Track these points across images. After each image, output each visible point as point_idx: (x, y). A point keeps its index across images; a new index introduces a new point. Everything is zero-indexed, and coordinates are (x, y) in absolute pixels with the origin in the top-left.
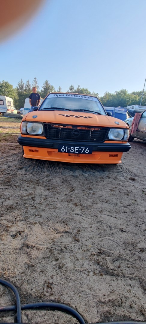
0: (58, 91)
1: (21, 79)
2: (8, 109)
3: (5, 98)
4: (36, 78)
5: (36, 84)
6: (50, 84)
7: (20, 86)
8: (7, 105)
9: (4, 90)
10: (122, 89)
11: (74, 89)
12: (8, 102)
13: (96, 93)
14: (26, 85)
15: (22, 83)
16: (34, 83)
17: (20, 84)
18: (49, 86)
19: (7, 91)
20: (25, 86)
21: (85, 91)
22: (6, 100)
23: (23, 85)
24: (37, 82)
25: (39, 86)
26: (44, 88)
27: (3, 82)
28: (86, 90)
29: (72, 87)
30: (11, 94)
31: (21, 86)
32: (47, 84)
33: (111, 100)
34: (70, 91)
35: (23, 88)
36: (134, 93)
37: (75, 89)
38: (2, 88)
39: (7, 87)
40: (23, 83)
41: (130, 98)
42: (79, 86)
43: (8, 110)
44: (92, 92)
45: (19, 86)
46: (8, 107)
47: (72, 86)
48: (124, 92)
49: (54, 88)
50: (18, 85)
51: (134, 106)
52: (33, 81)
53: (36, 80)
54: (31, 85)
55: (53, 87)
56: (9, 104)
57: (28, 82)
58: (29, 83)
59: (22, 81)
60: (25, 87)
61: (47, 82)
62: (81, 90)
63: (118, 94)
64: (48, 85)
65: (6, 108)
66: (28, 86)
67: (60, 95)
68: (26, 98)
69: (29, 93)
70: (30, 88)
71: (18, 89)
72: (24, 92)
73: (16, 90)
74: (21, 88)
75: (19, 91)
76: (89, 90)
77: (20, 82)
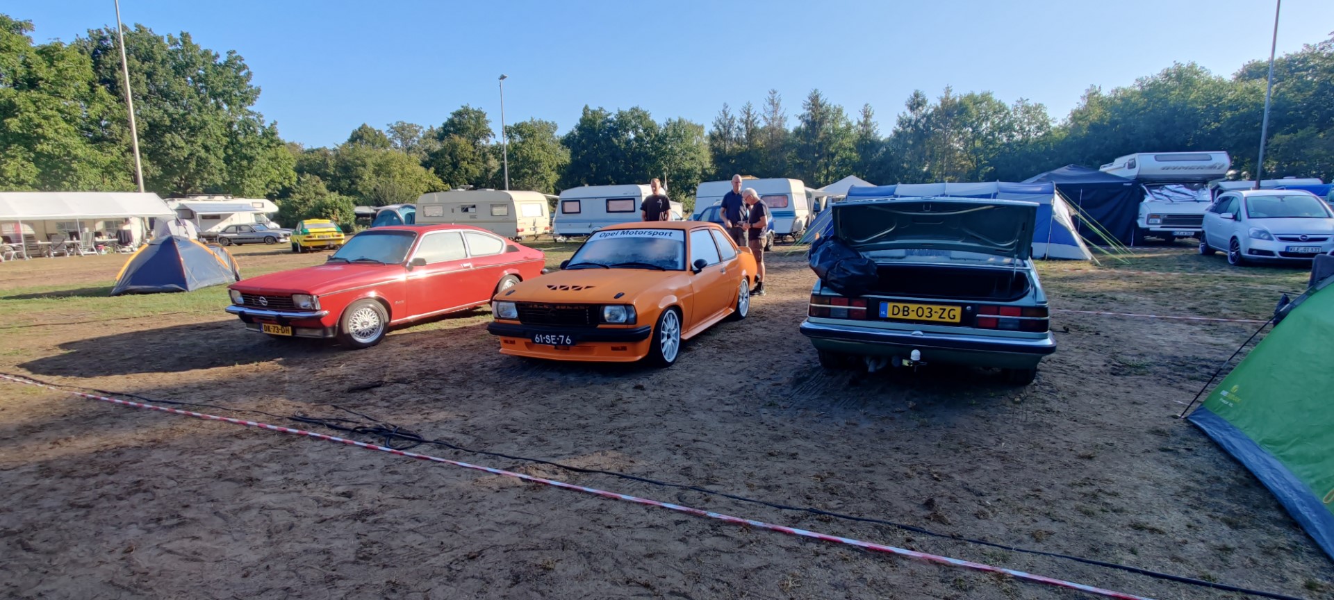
0: (862, 120)
1: (725, 104)
4: (775, 92)
5: (775, 111)
6: (828, 103)
7: (721, 127)
9: (671, 150)
11: (928, 104)
13: (1031, 103)
14: (742, 121)
15: (726, 115)
16: (770, 108)
17: (720, 121)
19: (679, 149)
20: (736, 124)
21: (981, 102)
23: (731, 125)
24: (778, 104)
25: (785, 115)
26: (807, 122)
27: (668, 124)
28: (986, 98)
29: (920, 99)
30: (692, 159)
31: (724, 127)
32: (815, 102)
34: (909, 114)
35: (729, 132)
37: (933, 101)
38: (665, 144)
39: (680, 137)
40: (729, 117)
42: (948, 90)
44: (1010, 104)
45: (718, 128)
47: (917, 95)
48: (1183, 77)
49: (844, 114)
50: (715, 126)
51: (1135, 156)
52: (767, 104)
53: (777, 96)
54: (760, 118)
55: (839, 111)
57: (747, 110)
58: (752, 113)
59: (727, 110)
60: (738, 127)
62: (961, 104)
63: (1152, 92)
64: (821, 106)
66: (746, 123)
69: (750, 146)
70: (755, 128)
71: (713, 138)
72: (735, 146)
73: (707, 142)
74: (725, 134)
75: (716, 145)
76: (996, 97)
77: (722, 113)
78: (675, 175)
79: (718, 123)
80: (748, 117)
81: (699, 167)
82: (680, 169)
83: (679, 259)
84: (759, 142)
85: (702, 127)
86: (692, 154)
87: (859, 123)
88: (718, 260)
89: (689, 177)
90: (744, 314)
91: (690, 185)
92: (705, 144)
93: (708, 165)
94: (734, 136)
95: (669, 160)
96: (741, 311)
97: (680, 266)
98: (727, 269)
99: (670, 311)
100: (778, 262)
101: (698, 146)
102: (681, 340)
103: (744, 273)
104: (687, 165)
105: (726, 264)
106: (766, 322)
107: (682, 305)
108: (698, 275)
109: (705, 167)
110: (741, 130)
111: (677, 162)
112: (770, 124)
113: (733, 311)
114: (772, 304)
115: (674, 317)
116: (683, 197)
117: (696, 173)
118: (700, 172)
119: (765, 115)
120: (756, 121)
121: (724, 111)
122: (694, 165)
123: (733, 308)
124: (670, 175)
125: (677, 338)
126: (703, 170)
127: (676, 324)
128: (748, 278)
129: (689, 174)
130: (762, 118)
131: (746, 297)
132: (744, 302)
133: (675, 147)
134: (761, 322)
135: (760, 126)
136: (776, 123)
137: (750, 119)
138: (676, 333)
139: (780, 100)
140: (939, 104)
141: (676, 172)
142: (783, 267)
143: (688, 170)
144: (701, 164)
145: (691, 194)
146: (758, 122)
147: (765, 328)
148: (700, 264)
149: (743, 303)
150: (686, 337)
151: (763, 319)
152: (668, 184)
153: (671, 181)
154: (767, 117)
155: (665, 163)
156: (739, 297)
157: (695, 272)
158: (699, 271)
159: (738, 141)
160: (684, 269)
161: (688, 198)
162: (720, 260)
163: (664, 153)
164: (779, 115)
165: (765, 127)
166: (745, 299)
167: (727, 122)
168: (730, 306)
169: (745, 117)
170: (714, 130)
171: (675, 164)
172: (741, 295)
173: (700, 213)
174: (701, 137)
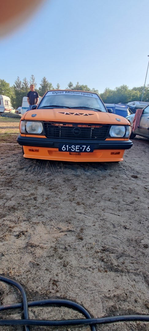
1: (18, 77)
2: (5, 108)
3: (2, 97)
5: (33, 82)
7: (17, 84)
8: (4, 104)
9: (1, 89)
10: (122, 85)
12: (5, 101)
13: (96, 90)
15: (19, 80)
17: (17, 82)
18: (47, 83)
19: (3, 89)
20: (22, 84)
21: (85, 88)
22: (3, 99)
23: (20, 83)
24: (34, 79)
25: (36, 83)
26: (42, 86)
28: (86, 87)
30: (8, 93)
31: (18, 84)
32: (44, 81)
33: (111, 97)
34: (69, 88)
35: (20, 86)
36: (135, 89)
37: (74, 85)
39: (4, 85)
40: (20, 81)
41: (131, 94)
42: (78, 83)
43: (5, 110)
44: (91, 89)
45: (16, 84)
46: (5, 107)
47: (71, 83)
48: (124, 88)
49: (52, 86)
50: (15, 83)
51: (135, 102)
52: (31, 79)
53: (34, 77)
54: (29, 83)
55: (51, 84)
56: (6, 103)
57: (25, 80)
58: (26, 81)
60: (22, 85)
61: (45, 79)
62: (81, 87)
63: (119, 90)
65: (4, 107)
66: (25, 84)
67: (58, 93)
68: (24, 97)
70: (28, 86)
71: (15, 87)
72: (22, 90)
73: (13, 88)
74: (18, 86)
75: (16, 89)
76: (88, 87)
77: (17, 79)
86: (8, 91)
87: (56, 88)
101: (10, 89)
140: (75, 86)
164: (34, 83)
167: (19, 83)
169: (24, 82)
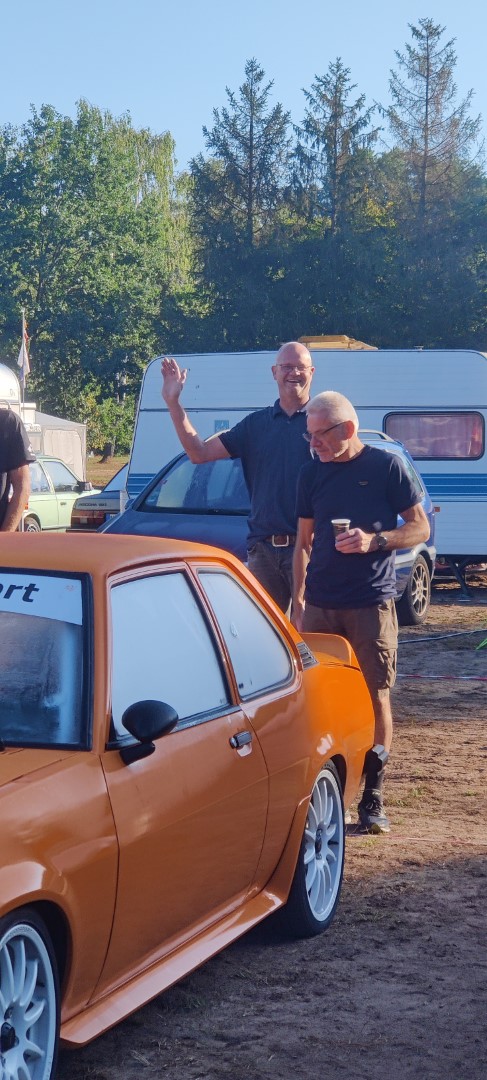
1: (251, 67)
4: (433, 32)
5: (432, 100)
7: (235, 148)
9: (49, 221)
14: (310, 126)
15: (255, 105)
16: (414, 87)
19: (77, 222)
20: (292, 137)
24: (444, 74)
25: (471, 114)
27: (40, 129)
30: (129, 260)
31: (248, 146)
35: (264, 168)
38: (25, 201)
40: (266, 113)
45: (224, 151)
50: (213, 143)
52: (403, 74)
53: (440, 44)
54: (378, 120)
57: (332, 91)
58: (349, 101)
59: (260, 87)
60: (299, 149)
66: (328, 136)
69: (339, 222)
70: (362, 155)
71: (204, 182)
72: (285, 215)
73: (182, 198)
74: (250, 172)
75: (215, 211)
77: (238, 96)
78: (61, 316)
79: (224, 134)
80: (335, 116)
81: (152, 290)
82: (79, 294)
83: (63, 700)
84: (373, 209)
85: (165, 143)
86: (128, 243)
88: (218, 696)
89: (110, 328)
90: (321, 914)
91: (119, 353)
92: (174, 207)
93: (183, 284)
94: (283, 183)
95: (41, 262)
96: (312, 902)
97: (65, 732)
98: (250, 725)
99: (16, 930)
100: (451, 674)
101: (148, 214)
102: (64, 1050)
103: (325, 746)
104: (109, 282)
105: (249, 710)
106: (411, 951)
107: (66, 894)
108: (138, 765)
109: (176, 288)
110: (307, 160)
111: (70, 266)
112: (413, 144)
113: (278, 902)
114: (432, 864)
115: (32, 953)
116: (89, 401)
117: (139, 312)
118: (155, 310)
119: (398, 111)
120: (364, 131)
121: (247, 91)
122: (134, 282)
123: (278, 894)
124: (44, 316)
125: (41, 1041)
126: (168, 300)
127: (41, 983)
128: (338, 763)
129: (112, 313)
130: (386, 122)
131: (333, 843)
132: (321, 864)
133: (63, 214)
134: (393, 951)
135: (378, 149)
136: (435, 143)
137: (343, 122)
138: (42, 1020)
139: (451, 59)
141: (64, 307)
142: (470, 696)
143: (112, 299)
144: (159, 278)
145: (122, 390)
146: (372, 137)
147: (410, 979)
148: (150, 721)
149: (317, 865)
150: (83, 1032)
151: (400, 933)
152: (32, 349)
153: (45, 336)
154: (405, 118)
155: (26, 270)
156: (305, 839)
157: (128, 756)
158: (144, 750)
159: (296, 197)
160: (82, 743)
161: (107, 403)
162: (232, 696)
163: (23, 235)
164: (447, 114)
165: (396, 154)
166: (326, 850)
167: (258, 130)
168: (269, 884)
169: (322, 115)
170: (209, 154)
171: (62, 278)
172: (312, 834)
173: (156, 470)
174: (163, 184)
